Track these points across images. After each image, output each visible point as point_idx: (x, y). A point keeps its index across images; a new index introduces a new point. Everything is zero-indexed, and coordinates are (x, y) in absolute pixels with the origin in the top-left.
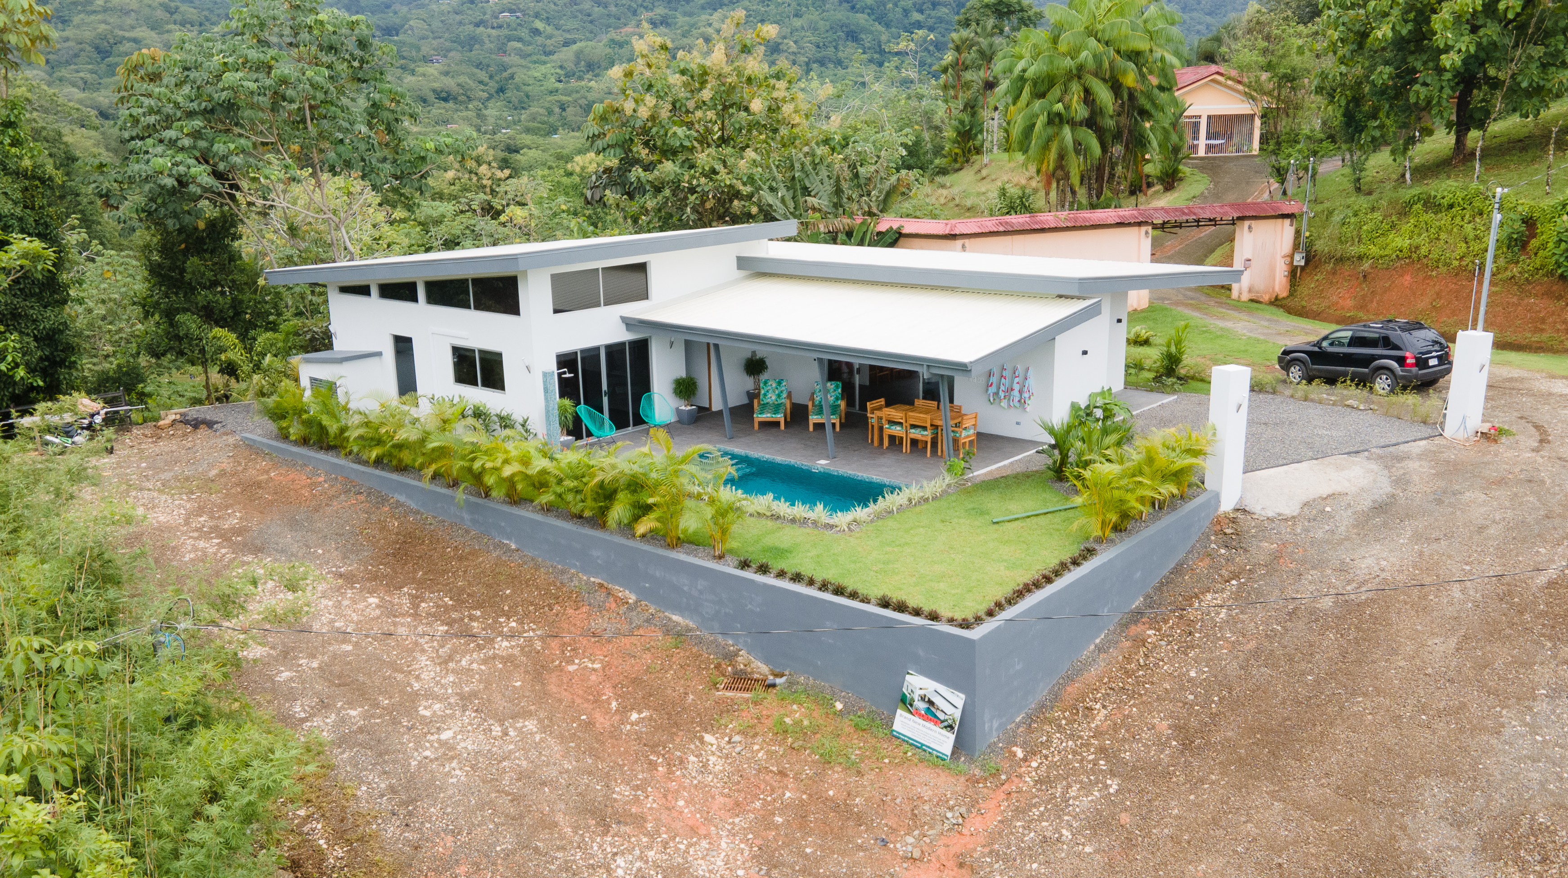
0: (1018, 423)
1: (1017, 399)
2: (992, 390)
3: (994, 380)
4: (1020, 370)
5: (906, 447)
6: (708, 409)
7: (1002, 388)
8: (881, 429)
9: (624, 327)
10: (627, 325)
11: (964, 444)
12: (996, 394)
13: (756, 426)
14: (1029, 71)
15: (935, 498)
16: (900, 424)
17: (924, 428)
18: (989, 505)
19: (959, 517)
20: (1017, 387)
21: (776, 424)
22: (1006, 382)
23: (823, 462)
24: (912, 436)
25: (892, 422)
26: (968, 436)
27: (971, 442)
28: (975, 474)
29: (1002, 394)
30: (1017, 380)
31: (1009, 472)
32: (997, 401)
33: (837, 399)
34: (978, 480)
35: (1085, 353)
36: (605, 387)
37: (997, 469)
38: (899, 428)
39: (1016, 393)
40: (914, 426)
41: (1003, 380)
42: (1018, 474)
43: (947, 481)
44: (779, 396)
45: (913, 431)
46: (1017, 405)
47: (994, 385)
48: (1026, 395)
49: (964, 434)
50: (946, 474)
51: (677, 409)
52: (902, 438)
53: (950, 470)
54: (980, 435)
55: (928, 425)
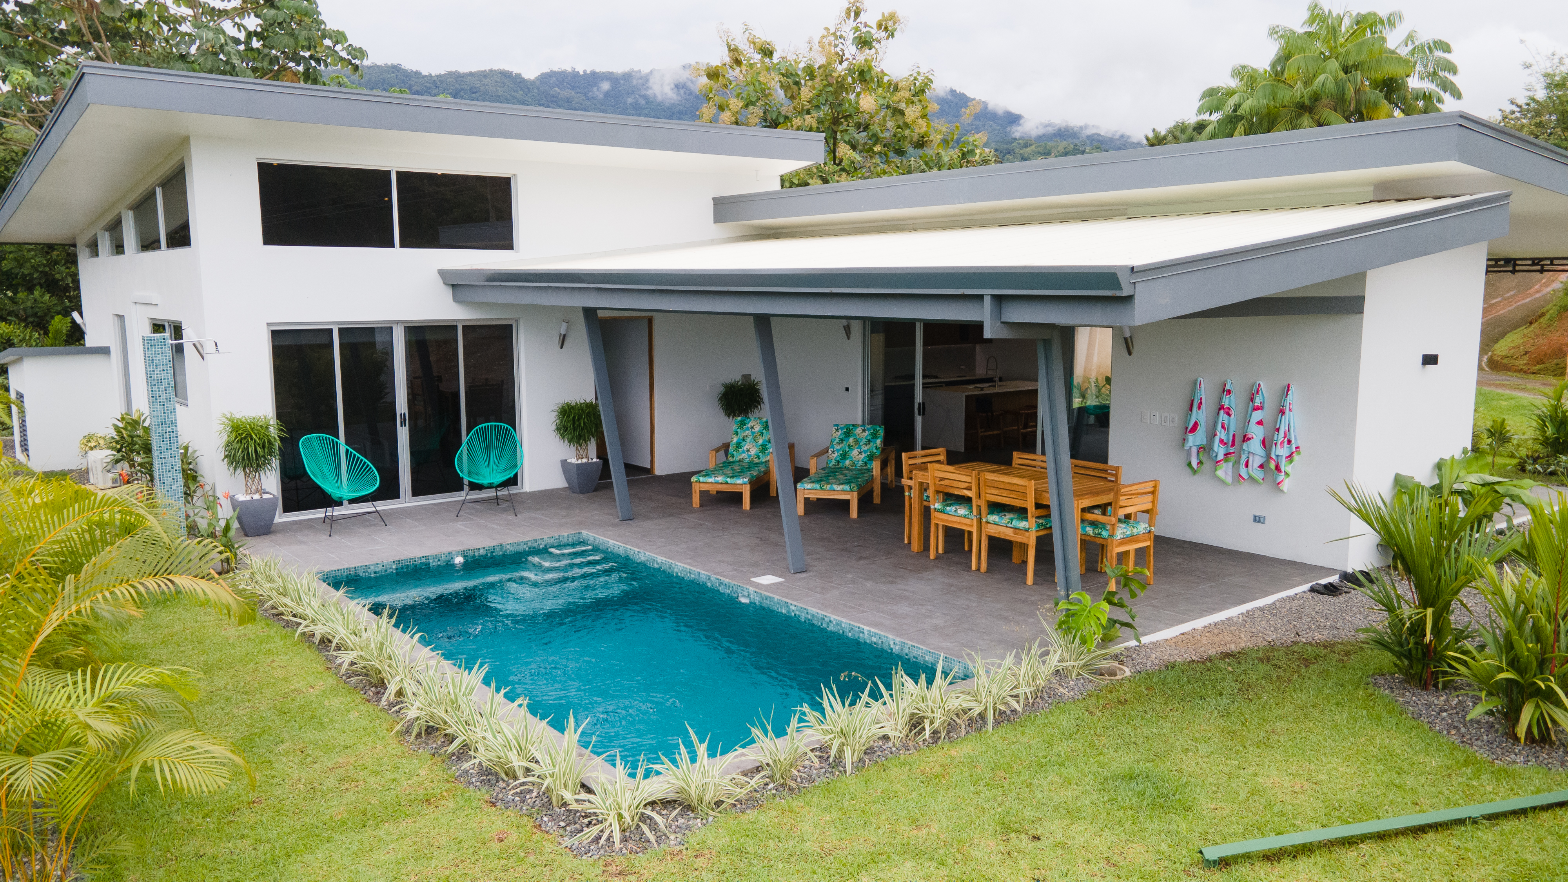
0: (1257, 519)
1: (1256, 462)
2: (1195, 440)
3: (1200, 416)
4: (1267, 395)
5: (979, 557)
6: (649, 471)
7: (1221, 434)
8: (926, 512)
9: (448, 293)
10: (454, 286)
11: (1122, 557)
12: (1205, 449)
13: (696, 499)
14: (1244, 106)
15: (1003, 717)
16: (966, 501)
17: (1022, 512)
18: (1189, 763)
19: (1072, 814)
20: (1257, 433)
21: (735, 498)
22: (1233, 422)
23: (768, 580)
24: (993, 531)
25: (952, 498)
26: (1132, 539)
27: (1141, 553)
28: (1145, 640)
29: (1220, 451)
30: (1257, 416)
31: (1242, 642)
32: (1208, 465)
33: (871, 457)
34: (1151, 661)
35: (1430, 360)
36: (402, 405)
37: (1209, 629)
38: (962, 511)
39: (1255, 446)
40: (997, 508)
41: (1223, 416)
42: (1272, 648)
43: (1053, 661)
44: (763, 448)
45: (994, 518)
46: (1258, 474)
47: (1201, 430)
48: (1282, 451)
49: (1121, 531)
50: (1054, 636)
51: (564, 463)
52: (970, 533)
53: (1067, 625)
54: (1161, 541)
55: (1031, 506)
